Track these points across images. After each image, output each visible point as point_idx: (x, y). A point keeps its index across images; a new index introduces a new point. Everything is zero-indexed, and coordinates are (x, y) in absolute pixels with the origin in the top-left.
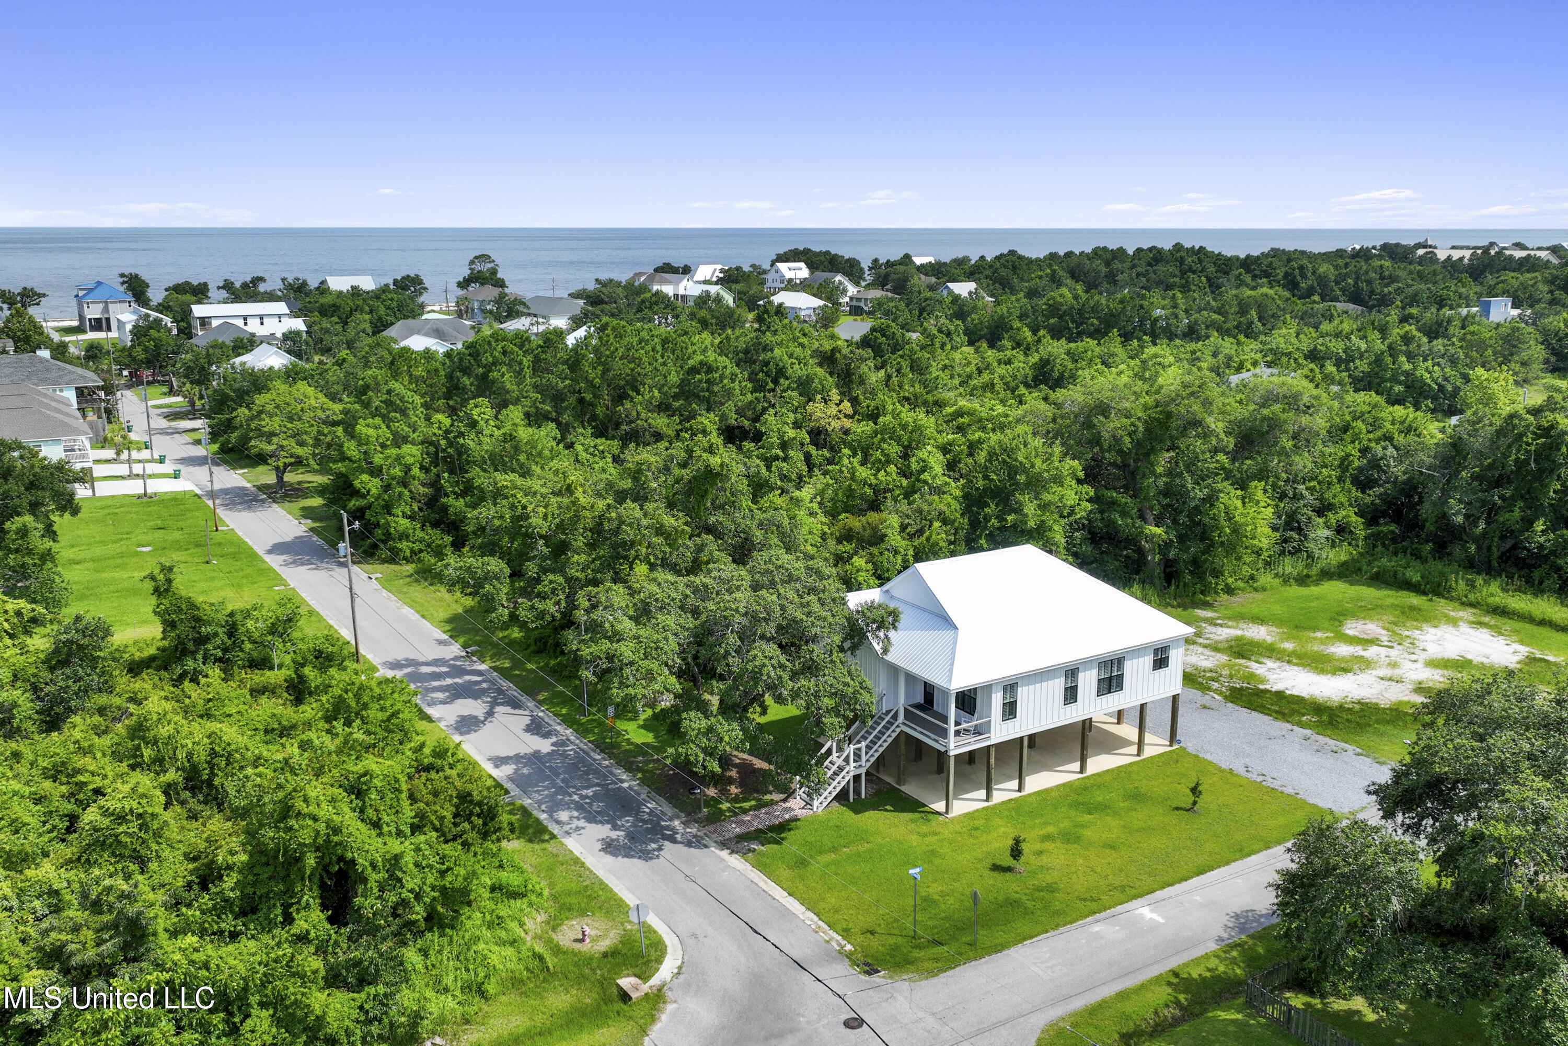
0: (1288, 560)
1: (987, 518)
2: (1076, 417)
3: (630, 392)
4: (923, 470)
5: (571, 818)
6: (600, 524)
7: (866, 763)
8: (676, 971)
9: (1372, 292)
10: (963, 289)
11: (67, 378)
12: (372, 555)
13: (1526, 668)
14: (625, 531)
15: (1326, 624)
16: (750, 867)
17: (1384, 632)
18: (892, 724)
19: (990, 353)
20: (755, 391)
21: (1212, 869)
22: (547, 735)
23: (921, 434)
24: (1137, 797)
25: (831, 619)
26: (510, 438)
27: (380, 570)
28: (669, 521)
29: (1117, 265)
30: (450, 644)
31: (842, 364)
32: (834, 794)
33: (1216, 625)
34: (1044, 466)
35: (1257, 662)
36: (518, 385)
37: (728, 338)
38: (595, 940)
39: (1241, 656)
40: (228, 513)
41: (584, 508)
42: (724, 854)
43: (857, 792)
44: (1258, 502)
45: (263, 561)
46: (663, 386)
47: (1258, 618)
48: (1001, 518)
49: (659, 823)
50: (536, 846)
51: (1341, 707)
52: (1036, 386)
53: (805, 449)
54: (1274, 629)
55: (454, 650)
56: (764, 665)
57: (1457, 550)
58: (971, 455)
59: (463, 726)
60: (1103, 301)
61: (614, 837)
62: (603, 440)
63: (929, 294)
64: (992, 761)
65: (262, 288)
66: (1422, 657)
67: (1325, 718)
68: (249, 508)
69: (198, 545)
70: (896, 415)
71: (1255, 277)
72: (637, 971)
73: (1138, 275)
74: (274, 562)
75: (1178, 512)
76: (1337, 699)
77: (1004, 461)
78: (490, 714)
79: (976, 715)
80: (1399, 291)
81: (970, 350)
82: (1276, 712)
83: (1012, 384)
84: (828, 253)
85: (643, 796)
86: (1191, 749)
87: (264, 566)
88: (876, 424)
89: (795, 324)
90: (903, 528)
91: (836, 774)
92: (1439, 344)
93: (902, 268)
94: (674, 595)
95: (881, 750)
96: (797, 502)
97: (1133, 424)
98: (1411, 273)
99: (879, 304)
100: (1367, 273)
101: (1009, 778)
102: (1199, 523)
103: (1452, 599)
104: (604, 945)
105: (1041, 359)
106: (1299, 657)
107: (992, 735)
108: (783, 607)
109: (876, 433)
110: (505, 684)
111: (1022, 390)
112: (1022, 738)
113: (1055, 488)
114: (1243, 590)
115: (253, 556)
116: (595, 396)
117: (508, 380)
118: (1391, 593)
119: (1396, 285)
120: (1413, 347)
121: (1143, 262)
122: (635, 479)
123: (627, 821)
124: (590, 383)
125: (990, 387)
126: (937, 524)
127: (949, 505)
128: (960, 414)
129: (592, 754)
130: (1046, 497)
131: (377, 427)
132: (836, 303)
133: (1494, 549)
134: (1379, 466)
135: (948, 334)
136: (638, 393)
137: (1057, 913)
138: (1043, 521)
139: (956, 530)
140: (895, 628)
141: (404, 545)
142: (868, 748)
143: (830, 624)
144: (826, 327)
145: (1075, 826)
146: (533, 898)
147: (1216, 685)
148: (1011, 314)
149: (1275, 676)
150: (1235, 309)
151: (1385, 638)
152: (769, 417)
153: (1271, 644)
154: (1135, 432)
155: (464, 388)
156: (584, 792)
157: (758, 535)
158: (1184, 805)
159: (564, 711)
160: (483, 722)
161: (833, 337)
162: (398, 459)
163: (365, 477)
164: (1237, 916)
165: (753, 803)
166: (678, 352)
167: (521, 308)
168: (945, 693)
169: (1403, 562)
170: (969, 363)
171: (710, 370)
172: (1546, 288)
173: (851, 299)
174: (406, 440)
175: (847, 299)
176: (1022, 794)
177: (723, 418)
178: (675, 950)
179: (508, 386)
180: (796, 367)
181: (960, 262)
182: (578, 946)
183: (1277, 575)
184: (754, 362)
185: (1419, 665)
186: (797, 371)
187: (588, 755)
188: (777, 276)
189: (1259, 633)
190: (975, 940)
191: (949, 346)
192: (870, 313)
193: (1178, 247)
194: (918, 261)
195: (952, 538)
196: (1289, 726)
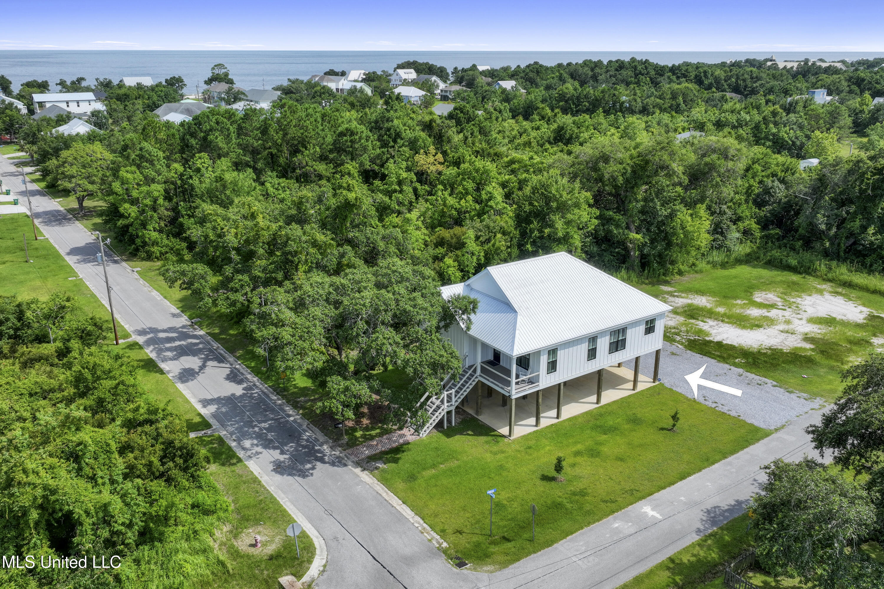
0: (715, 253)
1: (532, 231)
2: (587, 164)
3: (301, 148)
4: (490, 199)
5: (252, 445)
6: (275, 239)
7: (455, 402)
8: (321, 569)
9: (746, 86)
10: (508, 84)
12: (135, 255)
13: (870, 323)
14: (291, 245)
15: (743, 294)
16: (376, 482)
17: (779, 299)
18: (473, 376)
19: (525, 123)
20: (382, 147)
21: (689, 475)
22: (240, 382)
23: (488, 175)
24: (635, 421)
25: (430, 309)
26: (220, 179)
27: (140, 265)
28: (320, 237)
29: (597, 70)
30: (182, 316)
31: (436, 129)
32: (434, 425)
33: (674, 296)
34: (569, 197)
35: (702, 321)
36: (227, 144)
37: (366, 114)
38: (264, 545)
39: (692, 317)
40: (46, 227)
41: (263, 229)
42: (358, 470)
43: (449, 421)
44: (701, 217)
45: (64, 260)
46: (323, 144)
47: (700, 291)
48: (541, 231)
49: (313, 448)
50: (227, 469)
51: (759, 352)
52: (555, 143)
53: (414, 185)
54: (710, 298)
55: (184, 320)
56: (384, 344)
57: (817, 245)
58: (520, 189)
59: (184, 376)
60: (592, 92)
61: (282, 459)
62: (284, 179)
63: (487, 88)
64: (540, 400)
65: (84, 84)
66: (805, 316)
67: (750, 360)
68: (60, 224)
69: (22, 250)
70: (471, 163)
71: (678, 78)
72: (293, 570)
73: (611, 76)
74: (71, 260)
75: (650, 224)
76: (756, 346)
77: (542, 193)
78: (203, 367)
79: (530, 370)
80: (762, 85)
81: (513, 121)
82: (719, 356)
83: (541, 142)
84: (427, 64)
85: (304, 427)
86: (667, 385)
87: (65, 263)
88: (458, 168)
89: (408, 106)
90: (477, 238)
91: (435, 411)
92: (792, 117)
93: (471, 73)
94: (321, 292)
95: (465, 394)
96: (408, 221)
97: (624, 168)
98: (768, 75)
99: (458, 94)
100: (743, 75)
101: (550, 409)
102: (663, 231)
103: (817, 277)
104: (271, 549)
105: (559, 127)
106: (729, 317)
107: (540, 383)
108: (397, 301)
109: (459, 174)
110: (215, 345)
111: (547, 146)
112: (559, 385)
113: (576, 211)
114: (689, 272)
115: (57, 256)
116: (278, 151)
117: (220, 141)
118: (779, 273)
119: (760, 82)
120: (777, 118)
121: (613, 69)
122: (299, 209)
123: (291, 447)
124: (275, 143)
125: (528, 144)
126: (499, 236)
127: (506, 222)
128: (512, 162)
129: (271, 395)
130: (569, 216)
131: (134, 173)
132: (432, 93)
133: (842, 245)
134: (769, 193)
135: (500, 112)
136: (306, 148)
137: (589, 513)
138: (567, 233)
139: (511, 238)
140: (475, 312)
141: (155, 249)
142: (457, 392)
143: (430, 312)
144: (426, 107)
145: (597, 444)
146: (221, 514)
147: (678, 338)
148: (536, 99)
149: (715, 331)
150: (669, 96)
151: (780, 304)
152: (391, 165)
153: (711, 309)
154: (625, 173)
155: (192, 146)
156: (263, 425)
157: (381, 245)
158: (666, 426)
159: (253, 364)
160: (198, 373)
161: (431, 113)
162: (149, 193)
163: (127, 205)
164: (708, 512)
165: (378, 431)
166: (332, 122)
167: (242, 96)
168: (509, 358)
169: (785, 253)
170: (513, 129)
171: (352, 134)
172: (846, 84)
173: (442, 91)
174: (153, 181)
175: (439, 91)
176: (560, 420)
177: (361, 164)
178: (322, 551)
179: (221, 145)
180: (408, 132)
181: (505, 69)
182: (252, 550)
183: (708, 263)
184: (381, 129)
185: (804, 322)
186: (408, 134)
187: (268, 396)
188: (397, 77)
189: (702, 301)
190: (534, 536)
191: (500, 119)
192: (453, 100)
193: (633, 60)
194: (481, 68)
195: (509, 244)
196: (727, 366)
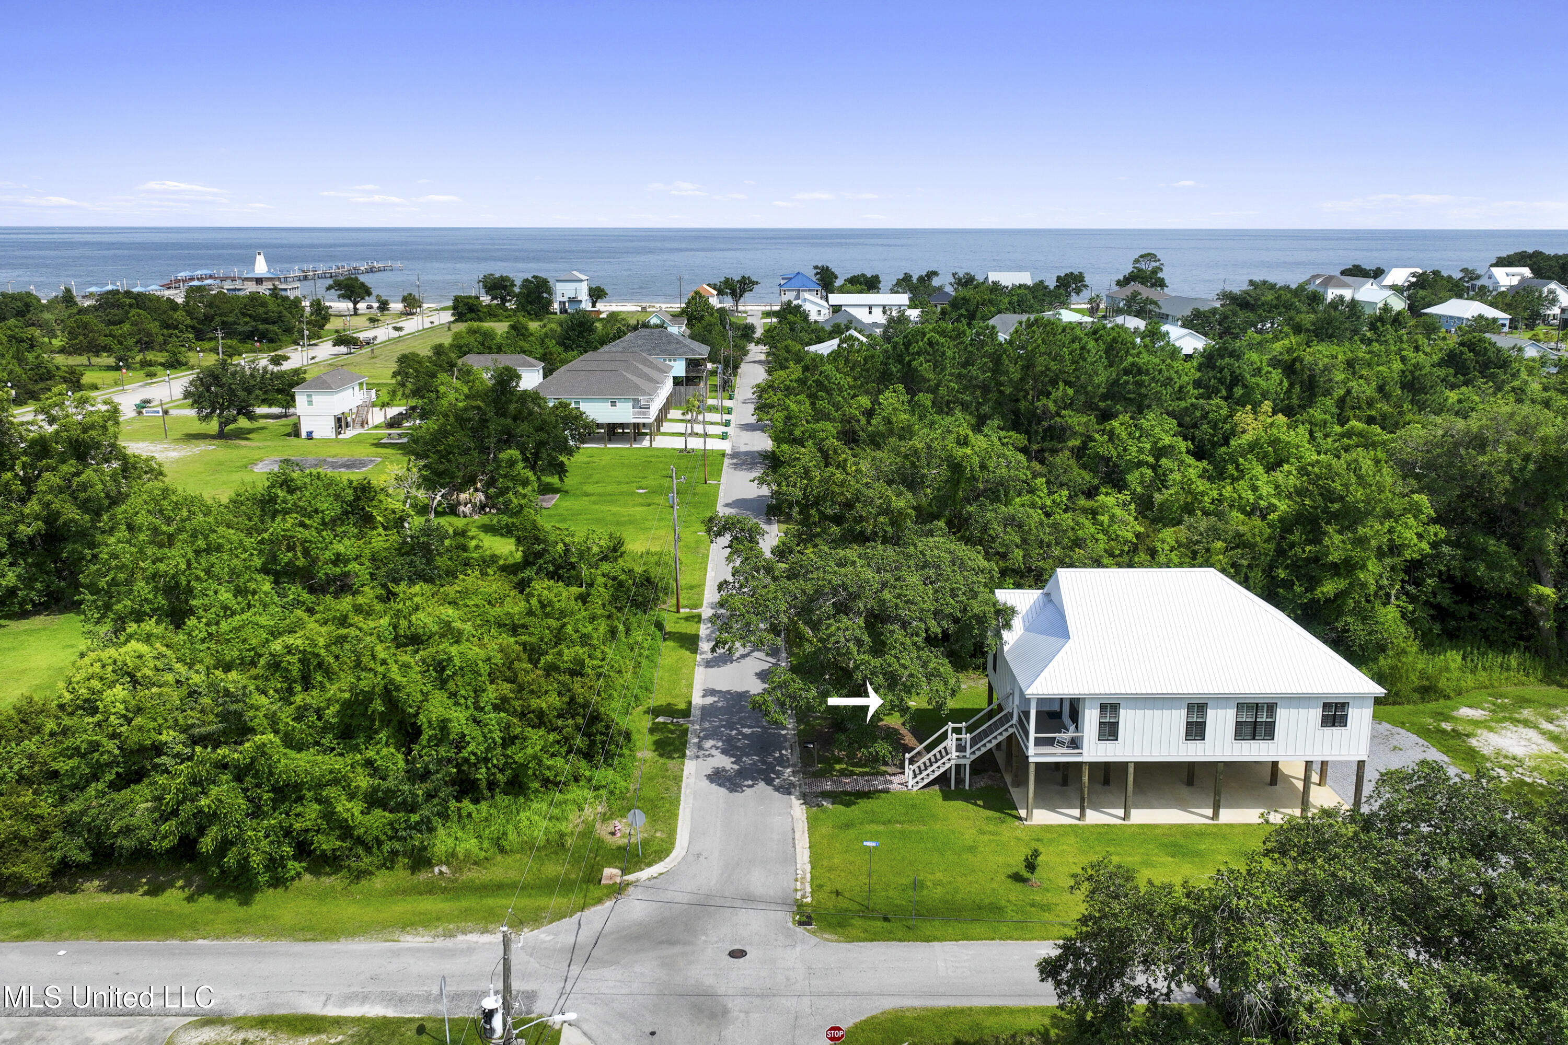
5: (713, 746)
7: (971, 755)
8: (657, 875)
11: (681, 351)
16: (804, 819)
18: (1004, 723)
32: (932, 778)
36: (938, 374)
38: (624, 836)
40: (732, 470)
42: (798, 803)
43: (960, 778)
49: (775, 767)
50: (661, 760)
61: (728, 768)
64: (1085, 780)
65: (935, 281)
68: (751, 468)
72: (623, 865)
78: (745, 656)
79: (1078, 729)
85: (788, 744)
97: (1510, 461)
101: (1114, 803)
104: (626, 842)
107: (1085, 752)
112: (1125, 764)
115: (710, 506)
123: (752, 760)
137: (1024, 928)
142: (975, 740)
154: (1520, 470)
156: (746, 730)
160: (733, 661)
165: (866, 770)
173: (1563, 310)
175: (1556, 311)
176: (1126, 822)
178: (673, 861)
179: (926, 374)
182: (607, 837)
190: (918, 927)
